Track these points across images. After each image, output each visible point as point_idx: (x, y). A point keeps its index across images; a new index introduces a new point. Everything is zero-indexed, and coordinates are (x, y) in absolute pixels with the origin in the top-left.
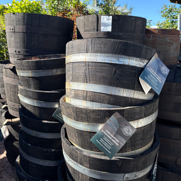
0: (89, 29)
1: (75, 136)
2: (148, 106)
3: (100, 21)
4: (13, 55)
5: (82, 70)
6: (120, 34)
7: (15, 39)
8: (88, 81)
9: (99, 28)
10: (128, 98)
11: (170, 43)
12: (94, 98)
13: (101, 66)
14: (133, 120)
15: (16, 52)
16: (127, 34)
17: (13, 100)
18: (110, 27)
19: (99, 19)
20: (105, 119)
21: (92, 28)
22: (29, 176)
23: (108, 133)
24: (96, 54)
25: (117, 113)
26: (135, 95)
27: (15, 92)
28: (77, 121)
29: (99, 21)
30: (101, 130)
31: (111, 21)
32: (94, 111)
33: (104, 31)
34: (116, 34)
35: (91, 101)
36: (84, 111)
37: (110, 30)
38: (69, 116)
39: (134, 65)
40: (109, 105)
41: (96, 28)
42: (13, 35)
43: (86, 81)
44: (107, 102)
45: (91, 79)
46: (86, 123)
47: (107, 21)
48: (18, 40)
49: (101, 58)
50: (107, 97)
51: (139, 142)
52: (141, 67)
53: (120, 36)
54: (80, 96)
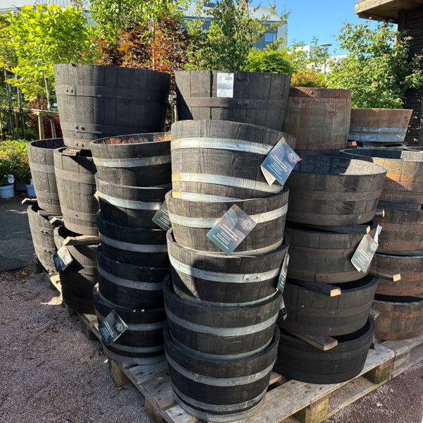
0: (198, 92)
1: (188, 236)
2: (271, 199)
3: (216, 81)
4: (71, 133)
5: (195, 158)
6: (247, 102)
7: (76, 107)
8: (203, 170)
9: (213, 92)
10: (248, 189)
11: (331, 112)
12: (210, 189)
13: (219, 153)
14: (254, 214)
15: (77, 128)
16: (256, 101)
17: (75, 207)
18: (232, 91)
19: (214, 77)
20: (222, 212)
21: (202, 91)
22: (117, 306)
23: (225, 227)
24: (212, 139)
25: (235, 206)
26: (257, 186)
27: (80, 194)
28: (191, 217)
29: (214, 80)
30: (218, 224)
31: (232, 82)
32: (210, 204)
33: (222, 96)
34: (240, 102)
35: (206, 194)
36: (199, 205)
37: (231, 96)
38: (179, 213)
39: (256, 152)
40: (227, 198)
41: (209, 91)
42: (72, 101)
43: (200, 170)
44: (225, 194)
45: (206, 168)
46: (201, 218)
47: (226, 82)
48: (81, 109)
49: (218, 144)
50: (225, 189)
51: (261, 240)
52: (265, 153)
53: (246, 105)
54: (193, 190)
